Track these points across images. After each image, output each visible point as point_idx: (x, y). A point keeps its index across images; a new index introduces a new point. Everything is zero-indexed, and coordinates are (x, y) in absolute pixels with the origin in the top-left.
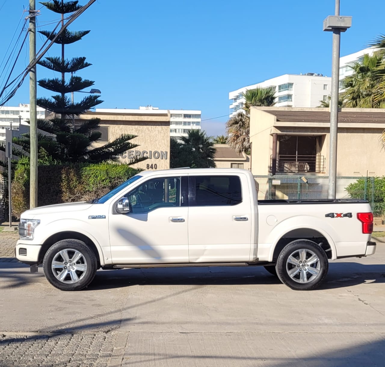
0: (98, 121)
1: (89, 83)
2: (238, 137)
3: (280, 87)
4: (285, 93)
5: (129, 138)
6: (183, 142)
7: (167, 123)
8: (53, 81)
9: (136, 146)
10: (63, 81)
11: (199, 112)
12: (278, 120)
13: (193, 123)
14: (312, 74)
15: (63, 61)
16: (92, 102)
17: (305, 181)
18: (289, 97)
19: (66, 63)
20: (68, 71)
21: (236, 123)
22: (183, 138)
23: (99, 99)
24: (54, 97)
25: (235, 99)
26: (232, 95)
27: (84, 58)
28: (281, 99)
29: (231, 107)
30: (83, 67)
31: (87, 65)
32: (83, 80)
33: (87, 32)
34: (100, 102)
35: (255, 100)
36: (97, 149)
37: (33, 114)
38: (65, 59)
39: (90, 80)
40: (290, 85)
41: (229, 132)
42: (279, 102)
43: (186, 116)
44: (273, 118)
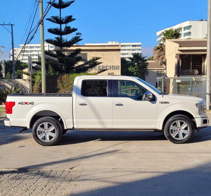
0: (80, 50)
1: (74, 30)
2: (159, 56)
3: (184, 28)
4: (187, 31)
5: (97, 59)
6: (130, 60)
7: (119, 50)
8: (55, 29)
9: (101, 63)
10: (61, 29)
11: (140, 44)
12: (180, 46)
13: (137, 49)
14: (202, 20)
15: (61, 18)
16: (76, 40)
17: (195, 80)
18: (189, 33)
19: (62, 19)
20: (64, 23)
21: (159, 49)
22: (130, 58)
23: (80, 38)
24: (56, 38)
25: (160, 36)
26: (158, 33)
27: (72, 16)
28: (185, 34)
29: (158, 40)
30: (71, 21)
31: (74, 20)
32: (71, 28)
33: (73, 2)
34: (81, 40)
35: (169, 36)
36: (80, 66)
37: (42, 48)
38: (62, 17)
39: (75, 28)
40: (190, 27)
41: (154, 54)
42: (184, 36)
43: (133, 46)
44: (178, 45)
